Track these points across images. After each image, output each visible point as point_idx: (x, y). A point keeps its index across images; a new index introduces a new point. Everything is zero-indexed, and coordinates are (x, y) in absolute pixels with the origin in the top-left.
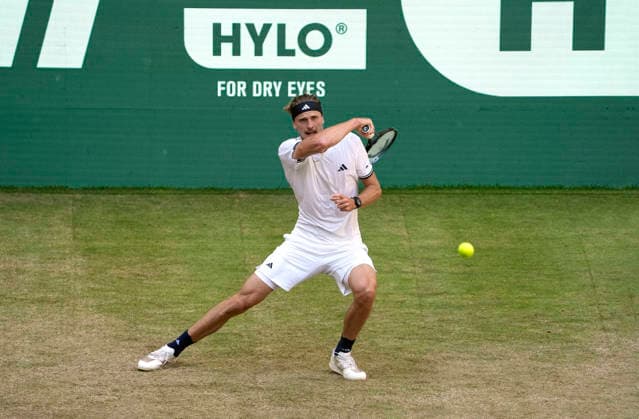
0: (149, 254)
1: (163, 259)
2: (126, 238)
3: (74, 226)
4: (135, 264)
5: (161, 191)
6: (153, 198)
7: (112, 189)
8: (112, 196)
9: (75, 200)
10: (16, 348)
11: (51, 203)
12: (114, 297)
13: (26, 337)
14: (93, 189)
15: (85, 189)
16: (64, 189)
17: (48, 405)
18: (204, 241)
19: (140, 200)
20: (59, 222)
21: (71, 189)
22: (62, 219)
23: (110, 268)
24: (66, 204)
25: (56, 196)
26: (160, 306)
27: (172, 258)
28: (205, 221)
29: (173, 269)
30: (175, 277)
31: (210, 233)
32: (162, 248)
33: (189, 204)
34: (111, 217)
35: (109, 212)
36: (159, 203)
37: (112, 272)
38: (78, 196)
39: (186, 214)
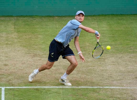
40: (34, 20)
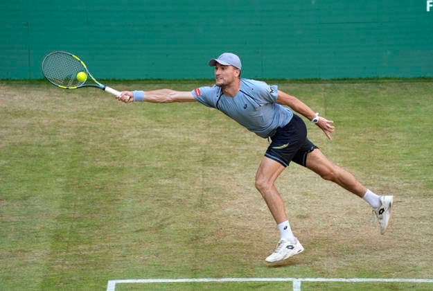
0: (378, 125)
1: (388, 128)
2: (362, 114)
3: (325, 107)
4: (369, 132)
5: (386, 81)
6: (380, 85)
7: (351, 79)
8: (352, 85)
9: (326, 88)
10: (288, 190)
11: (310, 90)
12: (354, 156)
13: (295, 183)
14: (338, 80)
15: (333, 80)
16: (318, 80)
17: (311, 229)
18: (417, 115)
19: (371, 87)
20: (315, 103)
21: (323, 80)
22: (317, 101)
23: (351, 135)
24: (320, 91)
25: (312, 85)
26: (387, 162)
27: (394, 128)
28: (418, 101)
29: (396, 135)
30: (398, 142)
31: (422, 109)
32: (388, 121)
33: (406, 89)
34: (351, 99)
35: (350, 96)
36: (385, 89)
37: (352, 138)
38: (328, 85)
39: (404, 96)
40: (381, 89)
